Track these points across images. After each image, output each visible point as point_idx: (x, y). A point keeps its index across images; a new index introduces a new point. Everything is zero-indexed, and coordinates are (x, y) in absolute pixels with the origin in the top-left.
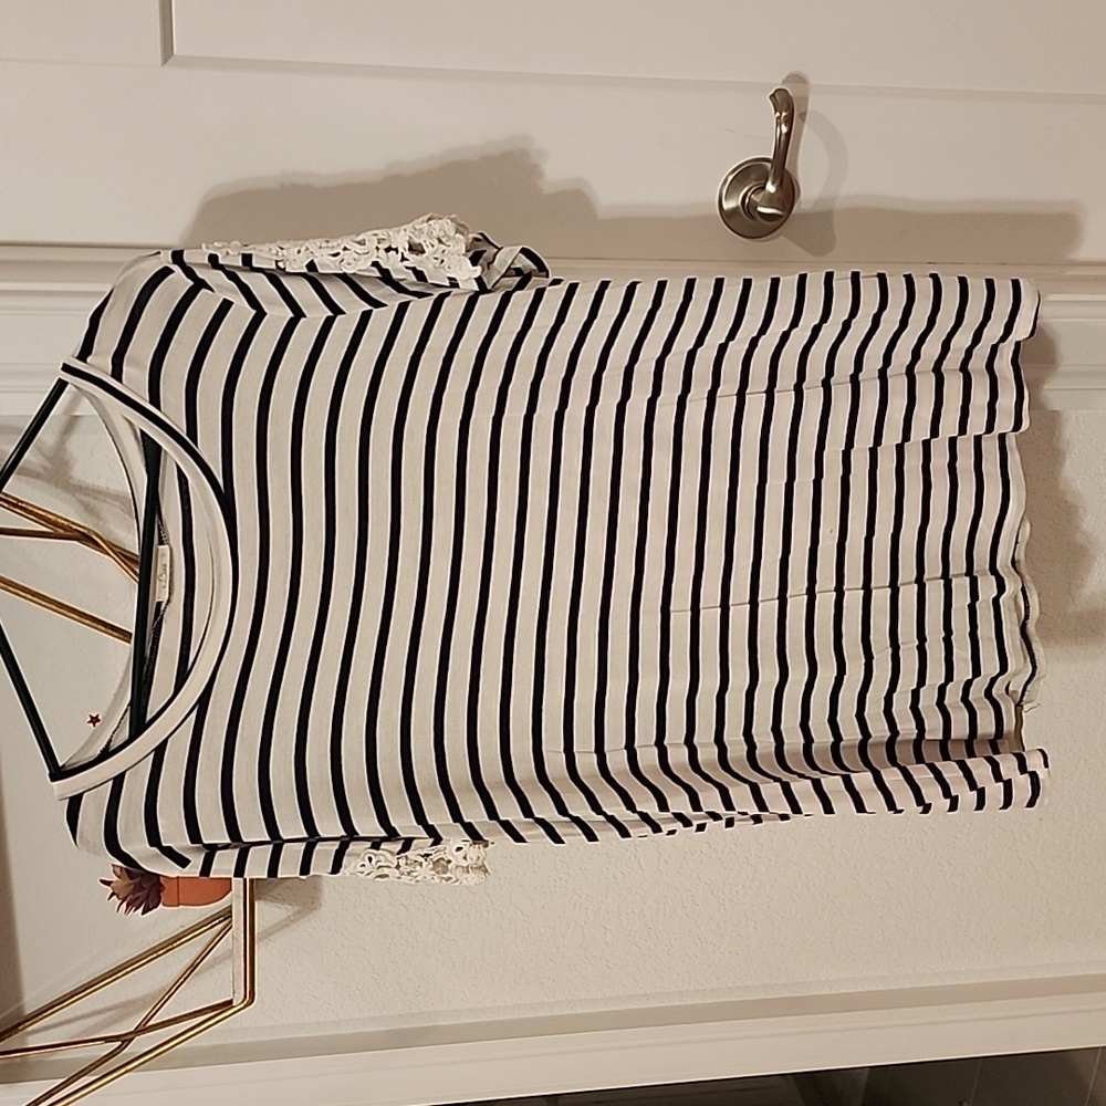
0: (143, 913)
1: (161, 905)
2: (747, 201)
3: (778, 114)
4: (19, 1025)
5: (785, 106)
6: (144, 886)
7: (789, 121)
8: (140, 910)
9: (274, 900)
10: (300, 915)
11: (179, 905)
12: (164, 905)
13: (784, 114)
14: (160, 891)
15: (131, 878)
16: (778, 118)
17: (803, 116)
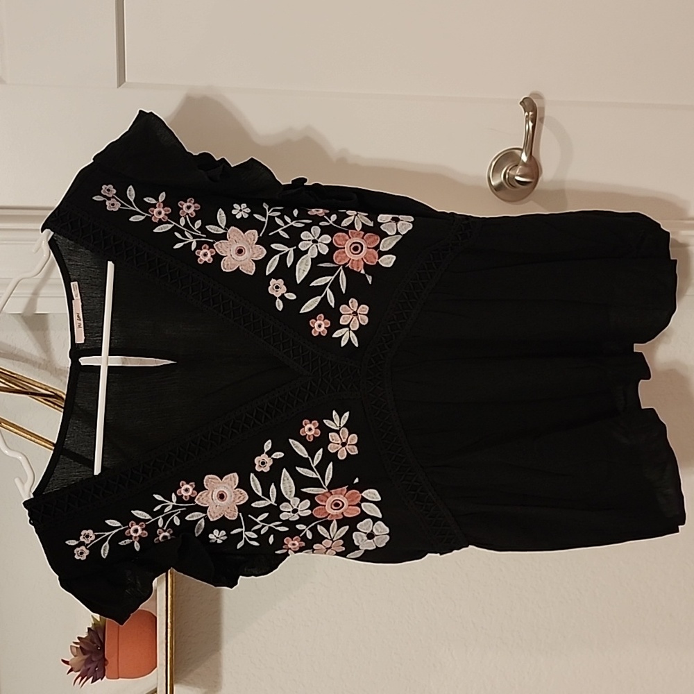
0: (92, 682)
1: (105, 678)
2: (507, 176)
3: (527, 114)
5: (531, 109)
6: (94, 659)
7: (534, 121)
8: (91, 679)
9: (188, 684)
11: (118, 678)
12: (108, 678)
13: (531, 113)
14: (105, 665)
15: (84, 654)
16: (527, 116)
17: (542, 120)
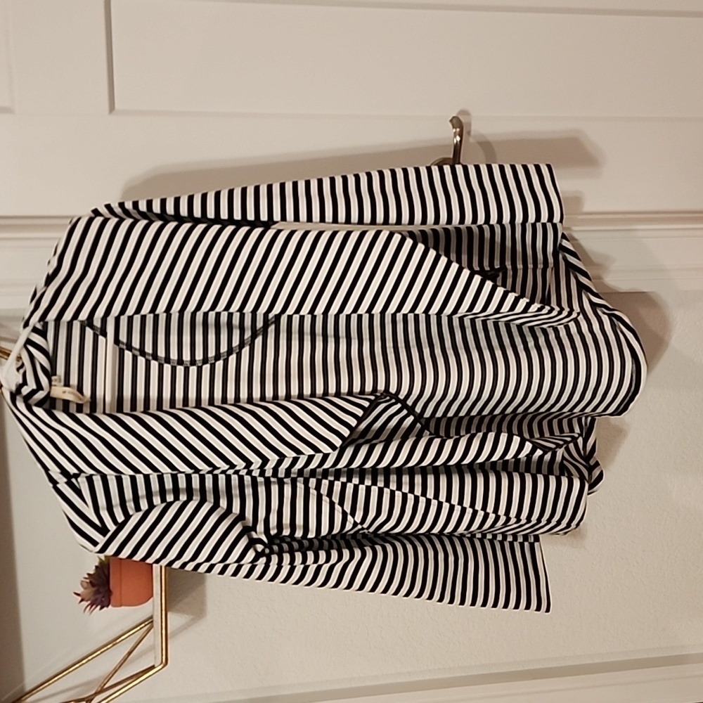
0: (100, 609)
3: (455, 130)
4: (22, 697)
5: (459, 126)
6: (101, 591)
7: (461, 135)
8: (98, 607)
9: (178, 611)
10: (193, 621)
11: (121, 606)
12: (112, 606)
13: (458, 130)
14: (110, 595)
15: (94, 587)
16: (455, 133)
